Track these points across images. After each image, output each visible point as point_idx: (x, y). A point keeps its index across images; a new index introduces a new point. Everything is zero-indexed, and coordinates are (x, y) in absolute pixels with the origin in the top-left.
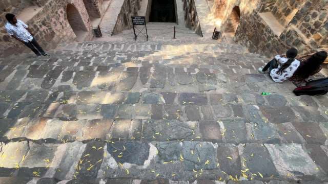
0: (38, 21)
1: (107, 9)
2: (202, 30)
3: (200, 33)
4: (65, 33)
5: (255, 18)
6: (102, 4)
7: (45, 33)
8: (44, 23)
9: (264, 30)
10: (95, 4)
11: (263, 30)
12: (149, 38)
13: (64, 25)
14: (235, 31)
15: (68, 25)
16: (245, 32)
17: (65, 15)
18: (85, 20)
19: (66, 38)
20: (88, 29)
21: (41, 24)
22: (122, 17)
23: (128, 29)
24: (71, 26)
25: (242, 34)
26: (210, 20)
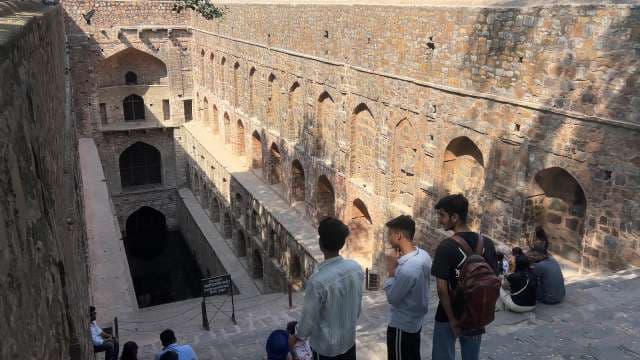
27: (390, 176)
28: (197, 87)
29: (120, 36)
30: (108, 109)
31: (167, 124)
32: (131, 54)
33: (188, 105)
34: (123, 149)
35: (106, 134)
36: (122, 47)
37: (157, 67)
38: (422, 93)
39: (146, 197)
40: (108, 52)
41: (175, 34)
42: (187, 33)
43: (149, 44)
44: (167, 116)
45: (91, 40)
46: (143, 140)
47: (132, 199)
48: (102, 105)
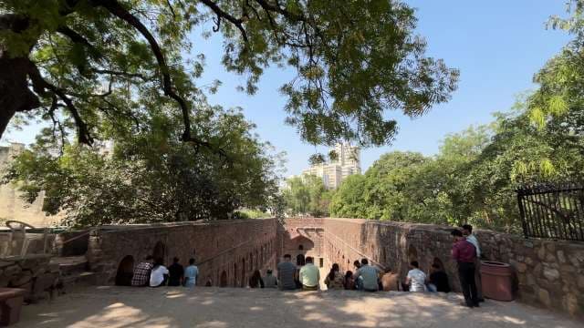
28: (325, 253)
29: (297, 231)
32: (300, 238)
33: (321, 260)
36: (298, 235)
37: (310, 244)
40: (292, 237)
41: (318, 230)
42: (322, 230)
43: (308, 234)
45: (287, 232)
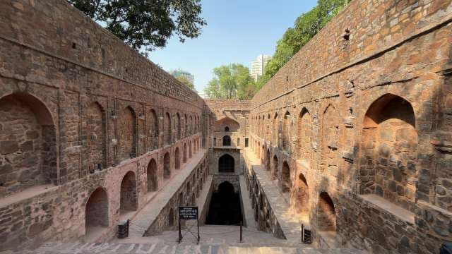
0: (39, 202)
1: (149, 201)
2: (283, 229)
3: (280, 234)
4: (69, 226)
5: (357, 201)
6: (145, 194)
7: (36, 221)
8: (44, 207)
9: (381, 216)
10: (135, 193)
11: (379, 218)
12: (200, 241)
13: (75, 213)
14: (336, 227)
15: (83, 214)
16: (352, 225)
17: (85, 200)
18: (111, 211)
19: (66, 234)
20: (110, 224)
21: (40, 206)
22: (167, 213)
23: (173, 230)
24: (86, 217)
25: (347, 229)
26: (293, 216)
27: (319, 153)
28: (251, 133)
29: (223, 112)
30: (217, 140)
31: (238, 148)
32: (227, 120)
33: (247, 140)
34: (220, 156)
35: (214, 149)
36: (224, 117)
37: (237, 125)
38: (341, 77)
39: (227, 177)
40: (219, 118)
41: (243, 112)
42: (249, 112)
43: (234, 115)
44: (238, 145)
45: (212, 113)
46: (228, 153)
47: (222, 177)
48: (215, 139)
